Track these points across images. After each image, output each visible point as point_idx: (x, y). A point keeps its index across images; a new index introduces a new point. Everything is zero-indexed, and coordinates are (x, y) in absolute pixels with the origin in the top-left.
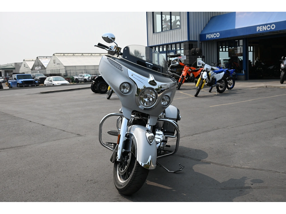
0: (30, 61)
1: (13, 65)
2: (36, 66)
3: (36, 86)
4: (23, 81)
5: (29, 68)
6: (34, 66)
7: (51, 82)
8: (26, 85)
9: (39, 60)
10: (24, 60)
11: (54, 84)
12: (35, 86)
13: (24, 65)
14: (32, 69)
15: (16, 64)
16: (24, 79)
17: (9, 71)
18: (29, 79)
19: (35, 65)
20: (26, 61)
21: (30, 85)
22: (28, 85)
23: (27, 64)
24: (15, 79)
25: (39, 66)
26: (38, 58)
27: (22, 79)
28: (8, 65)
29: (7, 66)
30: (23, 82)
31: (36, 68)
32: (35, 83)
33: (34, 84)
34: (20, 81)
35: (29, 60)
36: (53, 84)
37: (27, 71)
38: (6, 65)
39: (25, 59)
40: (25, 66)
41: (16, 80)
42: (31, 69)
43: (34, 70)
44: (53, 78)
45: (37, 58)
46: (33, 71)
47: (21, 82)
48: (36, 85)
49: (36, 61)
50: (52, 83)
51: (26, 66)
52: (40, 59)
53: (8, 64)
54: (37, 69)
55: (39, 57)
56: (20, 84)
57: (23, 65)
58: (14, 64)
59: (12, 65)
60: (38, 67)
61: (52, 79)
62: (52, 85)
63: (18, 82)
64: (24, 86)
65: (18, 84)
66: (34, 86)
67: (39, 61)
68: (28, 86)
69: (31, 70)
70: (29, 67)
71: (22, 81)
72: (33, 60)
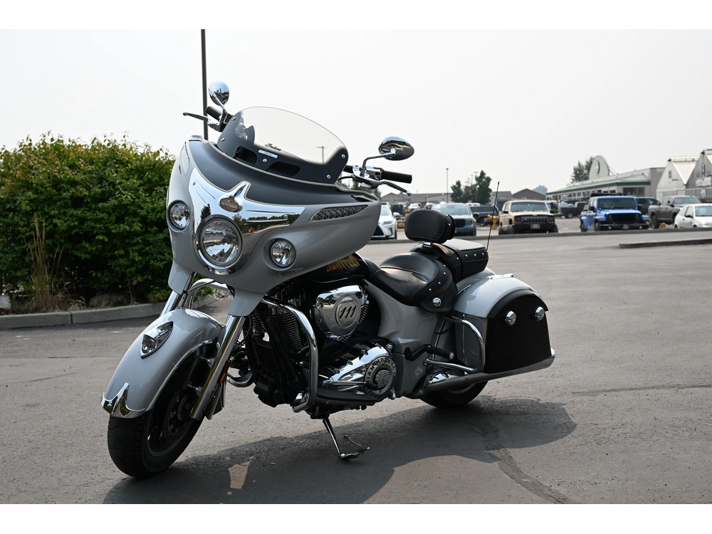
0: (686, 161)
1: (647, 174)
2: (698, 176)
3: (642, 229)
4: (610, 214)
5: (679, 181)
6: (694, 176)
7: (689, 219)
8: (615, 225)
9: (707, 158)
10: (670, 160)
11: (697, 224)
12: (641, 227)
13: (670, 173)
14: (687, 185)
15: (653, 170)
16: (615, 208)
17: (635, 188)
18: (628, 208)
19: (696, 173)
20: (675, 162)
21: (626, 226)
22: (619, 225)
23: (677, 169)
24: (592, 209)
25: (706, 175)
26: (706, 153)
27: (609, 209)
28: (634, 174)
29: (632, 176)
30: (610, 216)
31: (698, 182)
32: (642, 221)
33: (638, 224)
34: (601, 215)
35: (684, 159)
36: (693, 224)
37: (675, 189)
38: (630, 175)
39: (672, 158)
40: (670, 177)
41: (594, 211)
42: (685, 183)
43: (694, 186)
44: (696, 207)
45: (703, 153)
46: (689, 189)
47: (603, 217)
48: (643, 226)
49: (700, 163)
50: (691, 223)
51: (674, 176)
52: (708, 156)
53: (635, 171)
54: (701, 183)
55: (708, 150)
56: (603, 222)
57: (666, 174)
58: (649, 171)
59: (643, 174)
60: (703, 179)
61: (694, 210)
62: (692, 227)
63: (597, 217)
64: (610, 228)
65: (596, 221)
66: (638, 228)
67: (706, 163)
68: (620, 228)
69: (684, 188)
70: (681, 180)
71: (608, 213)
72: (693, 160)
